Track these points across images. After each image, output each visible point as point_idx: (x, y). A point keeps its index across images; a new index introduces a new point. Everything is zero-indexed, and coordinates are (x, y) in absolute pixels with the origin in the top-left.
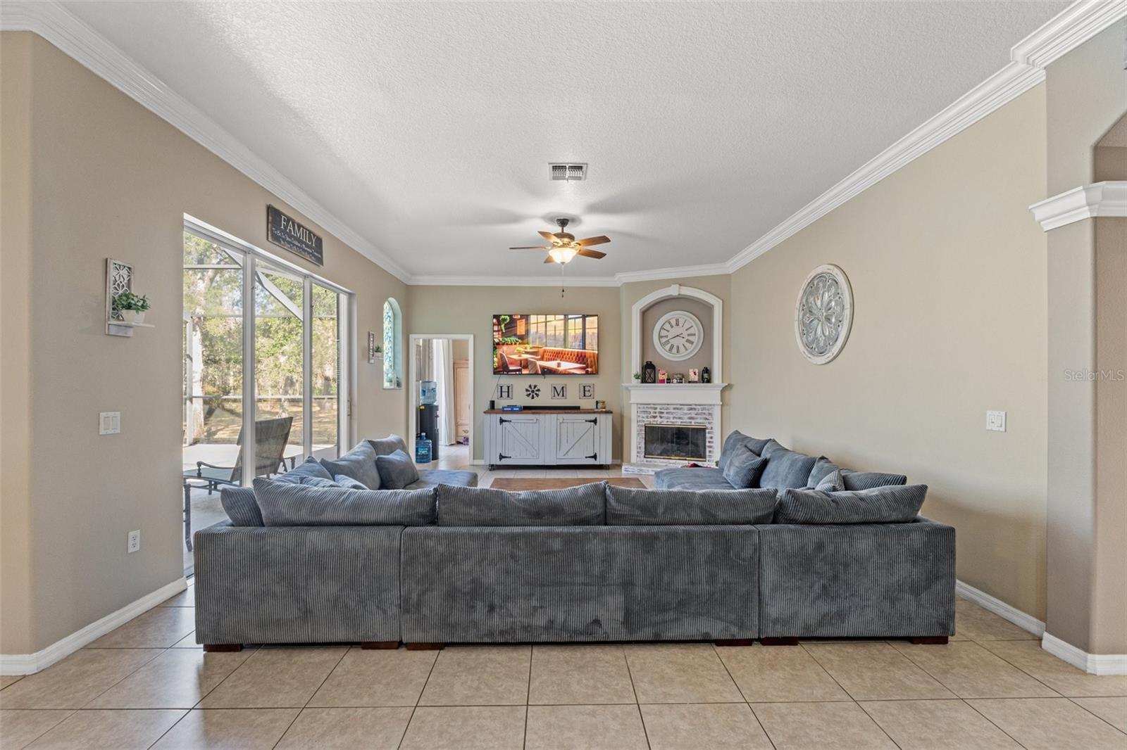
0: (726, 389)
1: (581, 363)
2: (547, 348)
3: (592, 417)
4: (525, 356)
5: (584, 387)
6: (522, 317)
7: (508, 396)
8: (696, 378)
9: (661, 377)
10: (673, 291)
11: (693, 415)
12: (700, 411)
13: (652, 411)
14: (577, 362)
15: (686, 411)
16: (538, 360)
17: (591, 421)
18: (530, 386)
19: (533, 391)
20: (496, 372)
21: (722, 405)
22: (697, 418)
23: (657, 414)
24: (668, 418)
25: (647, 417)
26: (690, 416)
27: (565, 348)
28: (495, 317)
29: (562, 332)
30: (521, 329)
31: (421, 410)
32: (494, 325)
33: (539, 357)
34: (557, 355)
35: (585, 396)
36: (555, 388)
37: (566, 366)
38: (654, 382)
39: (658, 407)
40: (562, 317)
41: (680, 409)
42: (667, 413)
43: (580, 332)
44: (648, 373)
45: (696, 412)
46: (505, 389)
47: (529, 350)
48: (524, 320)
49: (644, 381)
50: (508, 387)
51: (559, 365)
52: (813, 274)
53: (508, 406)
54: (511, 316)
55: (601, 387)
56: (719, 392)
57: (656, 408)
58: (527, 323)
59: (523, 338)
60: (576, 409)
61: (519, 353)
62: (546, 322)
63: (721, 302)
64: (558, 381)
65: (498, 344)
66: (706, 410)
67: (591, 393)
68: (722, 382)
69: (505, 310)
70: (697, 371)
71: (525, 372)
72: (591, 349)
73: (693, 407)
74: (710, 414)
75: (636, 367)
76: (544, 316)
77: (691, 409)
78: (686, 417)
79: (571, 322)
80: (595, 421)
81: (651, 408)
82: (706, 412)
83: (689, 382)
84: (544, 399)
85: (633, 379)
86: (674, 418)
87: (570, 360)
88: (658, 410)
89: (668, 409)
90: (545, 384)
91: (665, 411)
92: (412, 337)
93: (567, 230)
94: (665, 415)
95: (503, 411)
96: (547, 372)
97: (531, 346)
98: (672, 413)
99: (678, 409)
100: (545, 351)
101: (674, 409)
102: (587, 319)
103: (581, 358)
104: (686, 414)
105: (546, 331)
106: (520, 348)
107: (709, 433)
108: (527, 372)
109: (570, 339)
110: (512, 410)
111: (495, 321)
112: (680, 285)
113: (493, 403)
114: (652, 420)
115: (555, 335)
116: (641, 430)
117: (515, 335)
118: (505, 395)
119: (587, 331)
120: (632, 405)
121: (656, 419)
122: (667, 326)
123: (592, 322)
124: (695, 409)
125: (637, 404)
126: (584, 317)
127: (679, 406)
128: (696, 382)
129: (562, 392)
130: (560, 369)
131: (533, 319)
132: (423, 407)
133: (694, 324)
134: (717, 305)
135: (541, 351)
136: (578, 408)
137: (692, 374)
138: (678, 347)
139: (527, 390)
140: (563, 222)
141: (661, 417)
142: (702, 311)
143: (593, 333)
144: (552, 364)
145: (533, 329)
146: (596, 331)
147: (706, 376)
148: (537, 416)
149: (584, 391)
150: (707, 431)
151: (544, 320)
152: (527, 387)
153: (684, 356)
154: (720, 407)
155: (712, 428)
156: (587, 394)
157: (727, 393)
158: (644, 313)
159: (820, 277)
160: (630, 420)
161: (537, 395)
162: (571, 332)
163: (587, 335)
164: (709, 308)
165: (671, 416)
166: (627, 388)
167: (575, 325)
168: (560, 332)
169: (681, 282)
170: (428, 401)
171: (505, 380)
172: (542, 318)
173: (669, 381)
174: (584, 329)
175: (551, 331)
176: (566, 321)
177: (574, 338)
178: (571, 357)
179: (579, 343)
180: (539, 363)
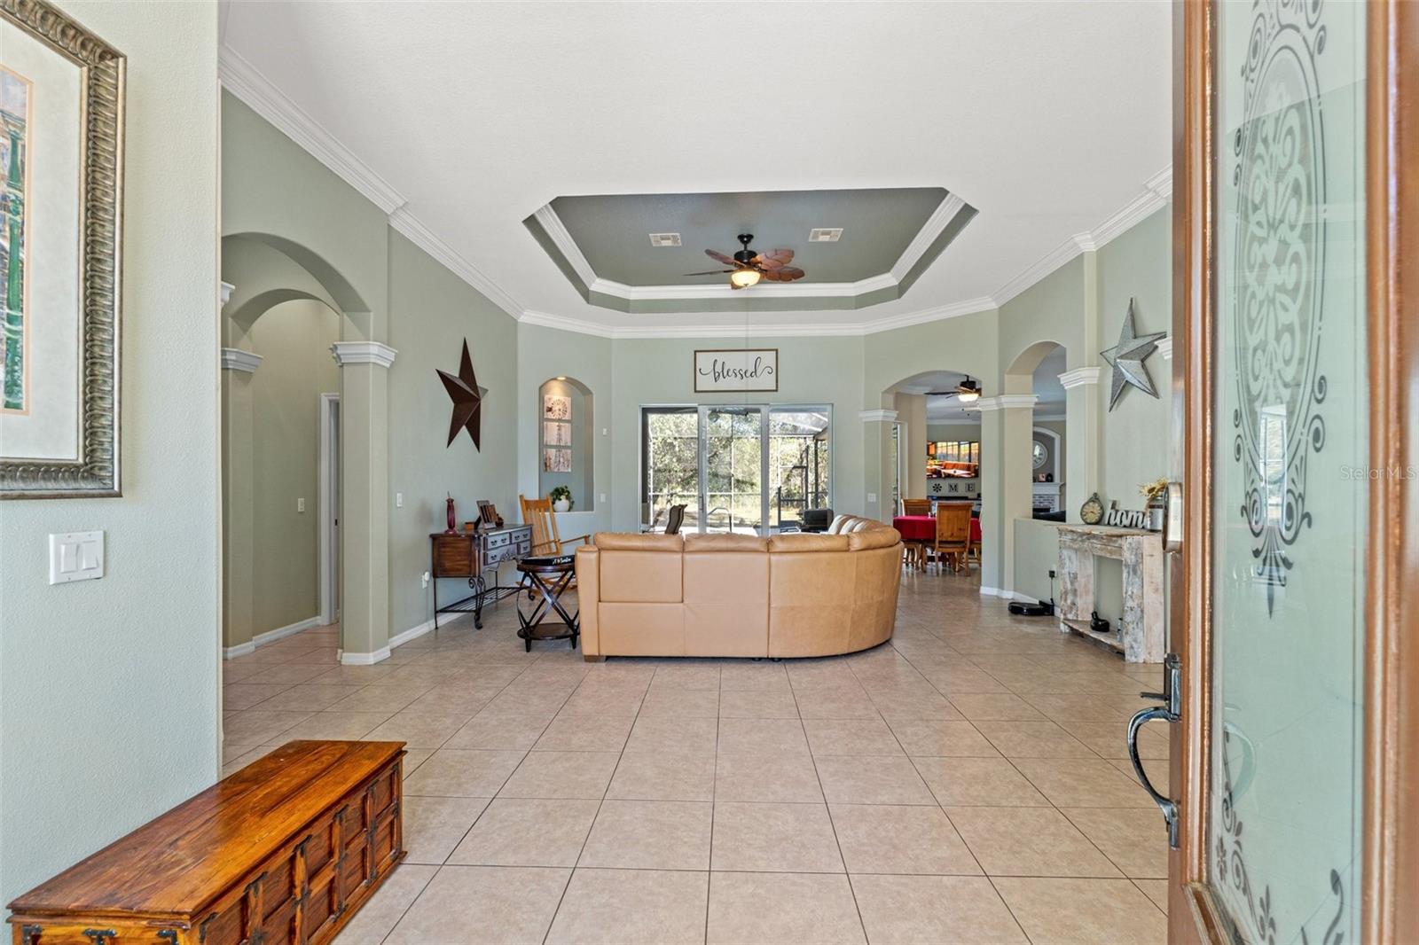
0: (1062, 485)
1: (967, 471)
2: (948, 462)
4: (934, 467)
5: (969, 485)
6: (933, 443)
8: (1044, 480)
11: (1041, 501)
12: (1046, 498)
16: (942, 469)
18: (936, 484)
19: (937, 488)
22: (1044, 502)
27: (959, 461)
30: (932, 450)
33: (943, 467)
34: (954, 466)
36: (951, 486)
37: (959, 472)
40: (957, 443)
43: (967, 452)
45: (1043, 499)
47: (937, 463)
48: (934, 446)
51: (954, 472)
56: (1058, 487)
58: (936, 447)
59: (934, 457)
61: (931, 465)
62: (947, 446)
64: (953, 482)
67: (973, 488)
70: (1043, 475)
71: (934, 476)
72: (975, 462)
74: (1052, 500)
77: (1040, 497)
79: (962, 446)
83: (1039, 482)
84: (945, 492)
87: (963, 469)
90: (945, 484)
96: (949, 476)
97: (938, 460)
100: (946, 464)
102: (972, 444)
103: (968, 468)
105: (947, 452)
106: (931, 462)
109: (962, 456)
115: (953, 454)
117: (929, 454)
123: (974, 447)
126: (970, 443)
129: (954, 488)
130: (956, 474)
131: (939, 444)
134: (1057, 438)
135: (944, 463)
136: (967, 497)
137: (1041, 476)
139: (934, 487)
142: (1047, 442)
143: (975, 453)
144: (951, 472)
145: (939, 451)
147: (1050, 478)
149: (969, 487)
150: (1050, 509)
152: (934, 485)
154: (1058, 496)
155: (1053, 508)
156: (970, 489)
157: (1063, 488)
161: (940, 490)
162: (962, 452)
163: (971, 454)
164: (1052, 439)
167: (965, 448)
168: (956, 452)
172: (945, 444)
174: (970, 450)
175: (950, 452)
176: (959, 445)
177: (965, 455)
178: (964, 467)
179: (967, 458)
180: (943, 471)
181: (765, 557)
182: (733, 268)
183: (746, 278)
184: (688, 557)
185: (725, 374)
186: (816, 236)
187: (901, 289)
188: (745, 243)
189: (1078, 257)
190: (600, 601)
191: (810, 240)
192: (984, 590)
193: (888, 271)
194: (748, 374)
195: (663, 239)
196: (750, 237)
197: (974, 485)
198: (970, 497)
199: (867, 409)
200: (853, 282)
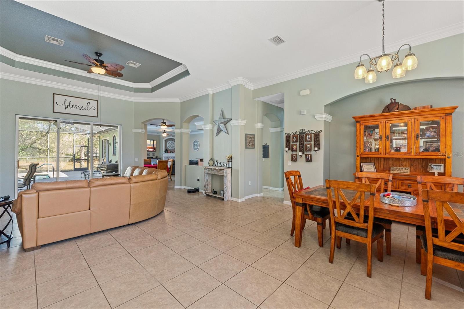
10: (171, 137)
34: (148, 148)
37: (150, 150)
39: (168, 157)
43: (153, 143)
49: (166, 153)
52: (194, 140)
55: (156, 154)
64: (148, 153)
72: (155, 147)
75: (164, 150)
87: (151, 149)
101: (171, 157)
109: (151, 145)
114: (167, 159)
115: (148, 144)
120: (163, 157)
122: (169, 143)
123: (155, 141)
126: (154, 141)
129: (149, 155)
130: (149, 150)
133: (174, 143)
153: (172, 148)
158: (165, 141)
159: (196, 141)
166: (162, 154)
167: (152, 142)
174: (154, 143)
176: (150, 141)
177: (152, 144)
178: (152, 148)
179: (153, 145)
181: (129, 185)
182: (92, 64)
183: (98, 71)
184: (92, 189)
185: (71, 106)
186: (130, 63)
187: (153, 90)
188: (99, 56)
189: (208, 94)
190: (38, 218)
191: (126, 64)
192: (176, 187)
193: (149, 83)
194: (83, 108)
195: (53, 39)
196: (101, 54)
197: (154, 154)
198: (153, 158)
199: (135, 128)
200: (134, 82)
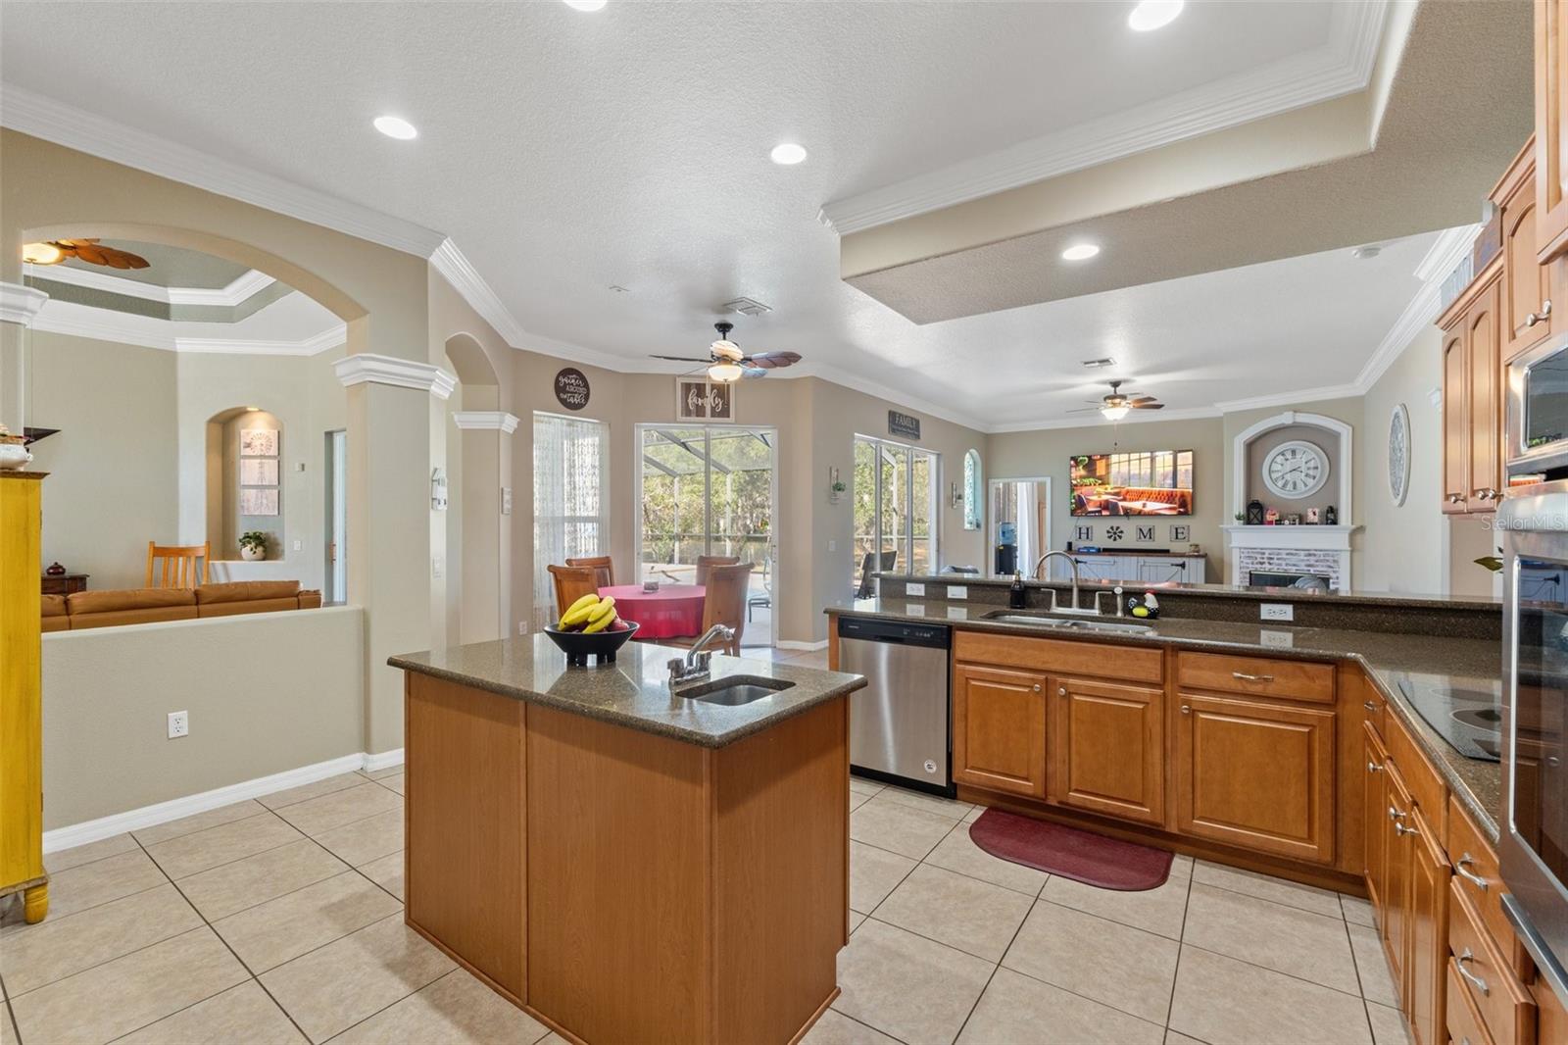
0: (1357, 532)
1: (1171, 503)
2: (1129, 488)
3: (1180, 561)
4: (1105, 497)
5: (1177, 529)
6: (1102, 457)
7: (1088, 538)
8: (1316, 519)
9: (1269, 517)
10: (1287, 419)
11: (1312, 562)
12: (1322, 558)
13: (1259, 556)
14: (1167, 503)
15: (1302, 558)
16: (1120, 500)
17: (1177, 565)
18: (1112, 528)
19: (1115, 533)
20: (1073, 512)
21: (1352, 551)
22: (1317, 566)
23: (1265, 560)
24: (1280, 565)
25: (1253, 563)
26: (1308, 563)
27: (1152, 486)
28: (1072, 458)
29: (1149, 471)
30: (1101, 469)
31: (1000, 551)
32: (1071, 466)
33: (1121, 498)
35: (1177, 538)
36: (1141, 530)
37: (1152, 506)
38: (1262, 523)
39: (1267, 552)
40: (1149, 454)
41: (1296, 554)
42: (1278, 559)
43: (1170, 469)
44: (1255, 513)
45: (1315, 558)
46: (1084, 531)
47: (1109, 490)
48: (1104, 461)
49: (1249, 522)
50: (1088, 529)
51: (1144, 506)
52: (1394, 411)
53: (1085, 548)
54: (1090, 457)
55: (1198, 529)
56: (1347, 536)
57: (1264, 554)
58: (1108, 466)
59: (1104, 481)
60: (1165, 552)
61: (1099, 494)
62: (1129, 461)
63: (1350, 428)
64: (1146, 523)
65: (1076, 485)
66: (1330, 556)
67: (1186, 535)
68: (1352, 523)
69: (1082, 450)
70: (1317, 511)
71: (1104, 513)
72: (1185, 485)
73: (1311, 552)
74: (1334, 561)
75: (1238, 506)
76: (1127, 455)
77: (1310, 555)
78: (1303, 563)
79: (1159, 459)
80: (1183, 566)
81: (1258, 553)
82: (1331, 558)
83: (1307, 524)
84: (1129, 540)
85: (1235, 519)
86: (1287, 565)
87: (1160, 501)
88: (1267, 555)
89: (1278, 554)
90: (1129, 526)
91: (1276, 557)
92: (991, 481)
93: (1120, 390)
94: (1275, 561)
95: (1079, 552)
97: (1112, 486)
98: (1285, 559)
99: (1292, 554)
100: (1128, 492)
101: (1287, 554)
102: (1179, 455)
103: (1169, 498)
104: (1303, 560)
105: (1129, 470)
106: (1100, 489)
107: (1333, 583)
108: (1108, 513)
109: (1158, 478)
110: (1088, 551)
111: (1072, 462)
112: (1295, 412)
113: (1070, 545)
114: (1259, 566)
115: (1140, 474)
116: (1245, 578)
117: (1094, 476)
118: (1084, 536)
119: (1179, 468)
120: (1234, 550)
121: (1264, 566)
122: (1280, 459)
123: (1187, 459)
124: (1315, 555)
125: (1240, 548)
126: (1175, 453)
127: (1294, 552)
128: (1316, 524)
129: (1150, 534)
130: (1147, 509)
131: (1114, 458)
132: (1002, 548)
133: (1314, 455)
134: (1345, 431)
135: (1124, 491)
136: (1167, 551)
137: (1311, 515)
138: (1295, 484)
139: (1108, 532)
140: (1116, 384)
141: (1270, 564)
142: (1327, 442)
143: (1187, 471)
144: (1137, 505)
145: (1114, 469)
146: (1190, 467)
147: (1331, 517)
148: (1116, 558)
149: (1177, 533)
150: (1331, 581)
151: (1127, 459)
152: (1108, 529)
153: (1302, 492)
154: (1348, 554)
155: (1337, 578)
156: (1180, 536)
157: (1358, 538)
158: (1250, 446)
159: (1397, 416)
160: (1231, 566)
161: (1120, 537)
162: (1159, 470)
163: (1179, 473)
164: (1335, 437)
165: (1284, 563)
166: (1227, 530)
167: (1164, 462)
168: (1147, 469)
169: (1296, 409)
170: (1007, 542)
171: (1084, 522)
172: (1124, 457)
173: (1279, 522)
174: (1175, 465)
175: (1135, 470)
176: (1153, 460)
177: (1164, 474)
178: (1159, 497)
179: (1169, 481)
180: (1121, 504)
197: (1182, 528)
